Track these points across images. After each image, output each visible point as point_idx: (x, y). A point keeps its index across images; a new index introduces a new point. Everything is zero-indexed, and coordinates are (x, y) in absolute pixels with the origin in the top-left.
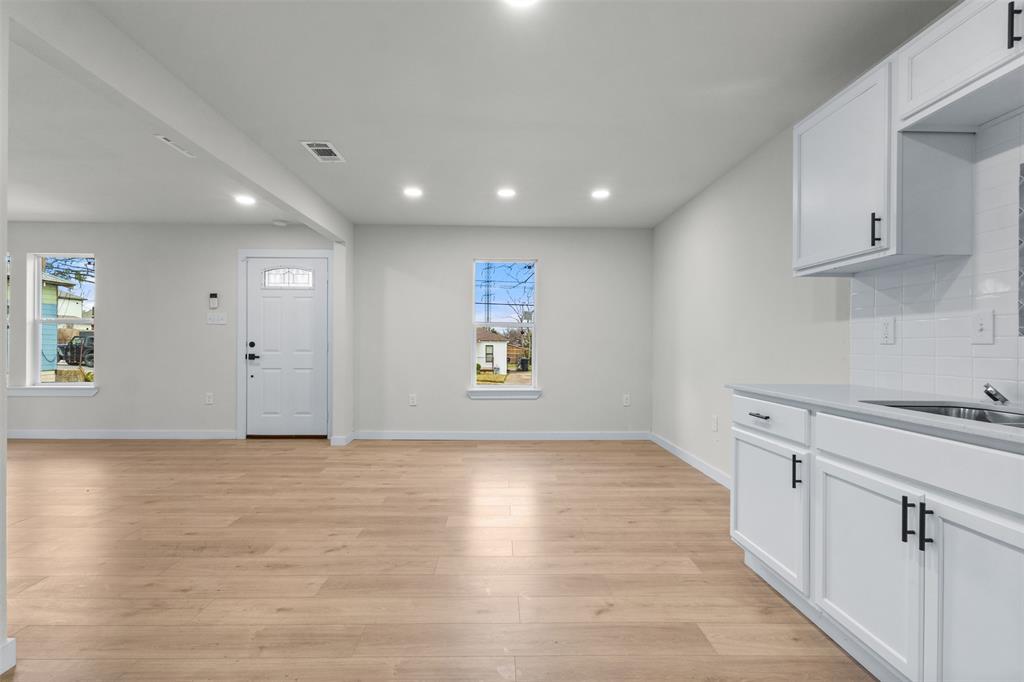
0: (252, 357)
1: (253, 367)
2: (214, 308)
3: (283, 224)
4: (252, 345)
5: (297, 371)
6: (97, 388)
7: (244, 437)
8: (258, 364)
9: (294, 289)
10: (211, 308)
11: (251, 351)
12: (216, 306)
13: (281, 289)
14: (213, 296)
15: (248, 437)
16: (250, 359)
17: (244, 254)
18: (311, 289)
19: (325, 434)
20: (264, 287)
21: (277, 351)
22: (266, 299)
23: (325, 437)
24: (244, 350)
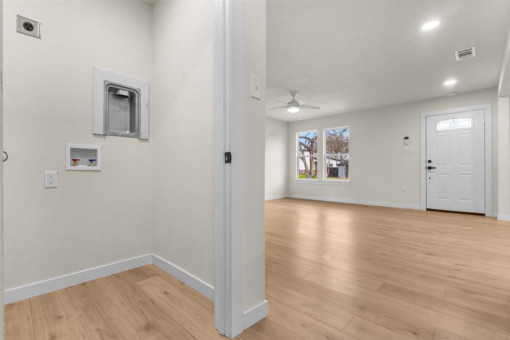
0: (430, 168)
1: (430, 173)
2: (407, 144)
4: (430, 162)
5: (462, 176)
6: (351, 182)
7: (425, 210)
8: (434, 172)
9: (458, 130)
10: (405, 144)
11: (429, 165)
13: (449, 130)
14: (407, 138)
15: (428, 210)
16: (428, 169)
17: (424, 115)
18: (471, 128)
19: (484, 213)
20: (437, 131)
21: (447, 164)
22: (438, 137)
23: (483, 215)
24: (424, 165)
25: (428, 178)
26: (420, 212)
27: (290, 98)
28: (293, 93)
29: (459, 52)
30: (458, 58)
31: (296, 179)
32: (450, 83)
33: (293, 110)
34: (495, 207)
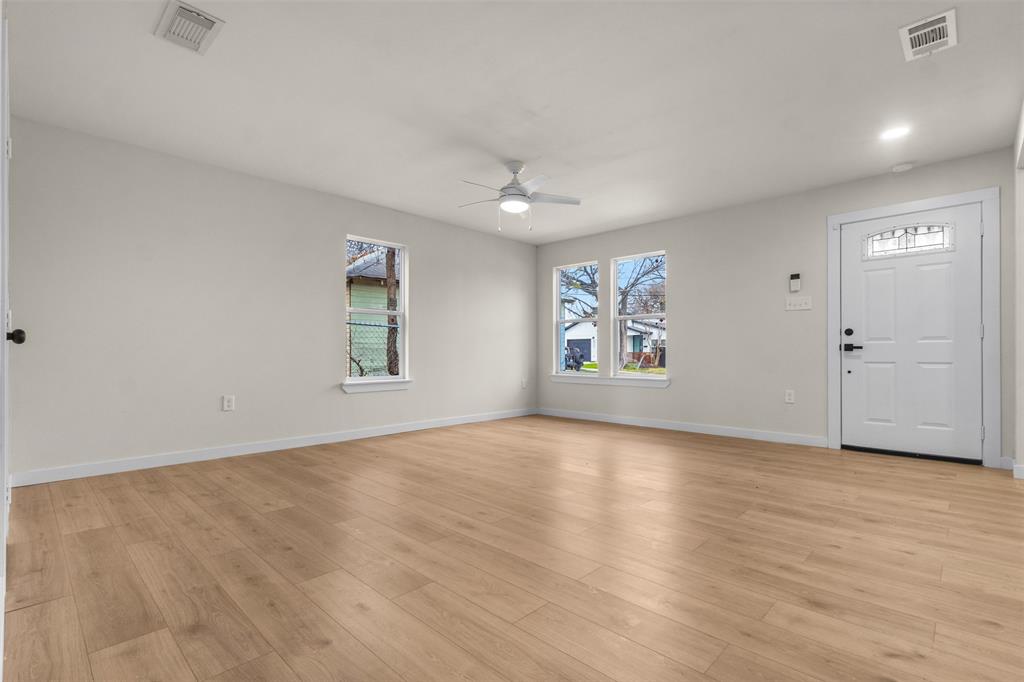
0: (849, 348)
1: (851, 361)
2: (796, 291)
3: (909, 167)
4: (849, 332)
5: (925, 366)
6: (670, 380)
7: (839, 447)
8: (859, 357)
9: (917, 254)
10: (791, 292)
11: (848, 340)
12: (798, 289)
13: (895, 257)
14: (795, 277)
15: (844, 447)
16: (846, 350)
17: (834, 220)
18: (947, 251)
19: (979, 458)
20: (865, 258)
21: (890, 339)
22: (870, 273)
23: (978, 463)
24: (836, 339)
25: (845, 371)
26: (824, 453)
27: (506, 178)
28: (514, 165)
29: (911, 31)
30: (909, 53)
31: (554, 373)
32: (895, 134)
33: (514, 207)
34: (1007, 444)
